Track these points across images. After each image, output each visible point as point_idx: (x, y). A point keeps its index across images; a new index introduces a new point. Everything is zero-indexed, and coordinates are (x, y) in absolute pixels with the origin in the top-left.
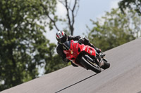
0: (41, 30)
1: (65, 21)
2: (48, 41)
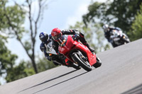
0: (3, 41)
1: (27, 32)
2: (10, 52)
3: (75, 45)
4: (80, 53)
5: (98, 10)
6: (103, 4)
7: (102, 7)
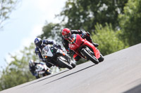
3: (83, 42)
4: (88, 49)
5: (52, 31)
6: (58, 25)
7: (56, 27)
